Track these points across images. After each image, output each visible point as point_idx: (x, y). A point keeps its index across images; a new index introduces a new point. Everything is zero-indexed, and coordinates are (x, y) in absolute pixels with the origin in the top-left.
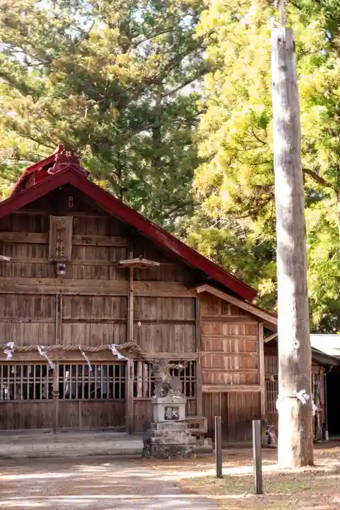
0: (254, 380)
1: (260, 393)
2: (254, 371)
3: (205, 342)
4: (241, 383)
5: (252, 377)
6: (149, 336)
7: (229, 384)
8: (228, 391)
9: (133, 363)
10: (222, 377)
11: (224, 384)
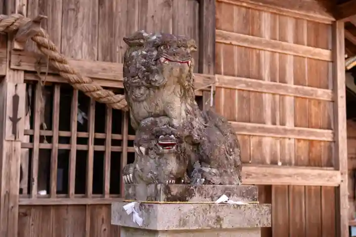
0: (324, 158)
1: (337, 189)
2: (326, 135)
3: (221, 50)
4: (298, 164)
5: (321, 152)
6: (76, 10)
7: (274, 163)
8: (273, 182)
9: (22, 88)
10: (260, 144)
11: (262, 163)
